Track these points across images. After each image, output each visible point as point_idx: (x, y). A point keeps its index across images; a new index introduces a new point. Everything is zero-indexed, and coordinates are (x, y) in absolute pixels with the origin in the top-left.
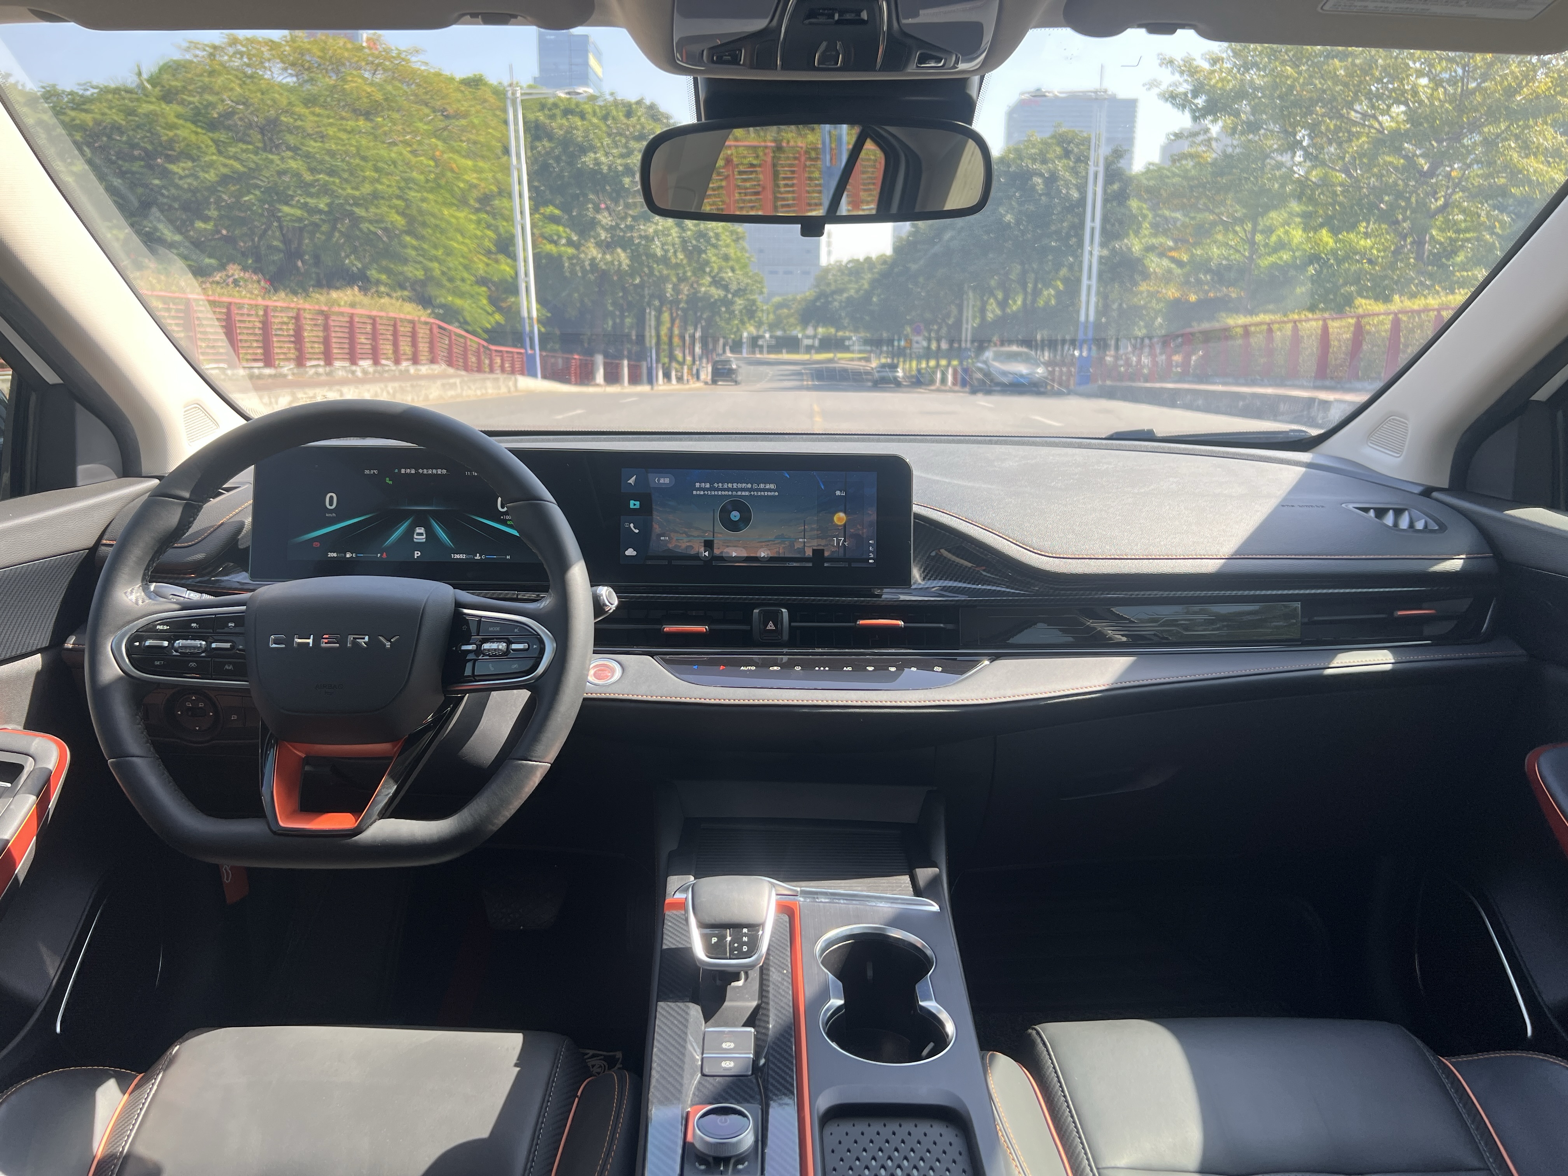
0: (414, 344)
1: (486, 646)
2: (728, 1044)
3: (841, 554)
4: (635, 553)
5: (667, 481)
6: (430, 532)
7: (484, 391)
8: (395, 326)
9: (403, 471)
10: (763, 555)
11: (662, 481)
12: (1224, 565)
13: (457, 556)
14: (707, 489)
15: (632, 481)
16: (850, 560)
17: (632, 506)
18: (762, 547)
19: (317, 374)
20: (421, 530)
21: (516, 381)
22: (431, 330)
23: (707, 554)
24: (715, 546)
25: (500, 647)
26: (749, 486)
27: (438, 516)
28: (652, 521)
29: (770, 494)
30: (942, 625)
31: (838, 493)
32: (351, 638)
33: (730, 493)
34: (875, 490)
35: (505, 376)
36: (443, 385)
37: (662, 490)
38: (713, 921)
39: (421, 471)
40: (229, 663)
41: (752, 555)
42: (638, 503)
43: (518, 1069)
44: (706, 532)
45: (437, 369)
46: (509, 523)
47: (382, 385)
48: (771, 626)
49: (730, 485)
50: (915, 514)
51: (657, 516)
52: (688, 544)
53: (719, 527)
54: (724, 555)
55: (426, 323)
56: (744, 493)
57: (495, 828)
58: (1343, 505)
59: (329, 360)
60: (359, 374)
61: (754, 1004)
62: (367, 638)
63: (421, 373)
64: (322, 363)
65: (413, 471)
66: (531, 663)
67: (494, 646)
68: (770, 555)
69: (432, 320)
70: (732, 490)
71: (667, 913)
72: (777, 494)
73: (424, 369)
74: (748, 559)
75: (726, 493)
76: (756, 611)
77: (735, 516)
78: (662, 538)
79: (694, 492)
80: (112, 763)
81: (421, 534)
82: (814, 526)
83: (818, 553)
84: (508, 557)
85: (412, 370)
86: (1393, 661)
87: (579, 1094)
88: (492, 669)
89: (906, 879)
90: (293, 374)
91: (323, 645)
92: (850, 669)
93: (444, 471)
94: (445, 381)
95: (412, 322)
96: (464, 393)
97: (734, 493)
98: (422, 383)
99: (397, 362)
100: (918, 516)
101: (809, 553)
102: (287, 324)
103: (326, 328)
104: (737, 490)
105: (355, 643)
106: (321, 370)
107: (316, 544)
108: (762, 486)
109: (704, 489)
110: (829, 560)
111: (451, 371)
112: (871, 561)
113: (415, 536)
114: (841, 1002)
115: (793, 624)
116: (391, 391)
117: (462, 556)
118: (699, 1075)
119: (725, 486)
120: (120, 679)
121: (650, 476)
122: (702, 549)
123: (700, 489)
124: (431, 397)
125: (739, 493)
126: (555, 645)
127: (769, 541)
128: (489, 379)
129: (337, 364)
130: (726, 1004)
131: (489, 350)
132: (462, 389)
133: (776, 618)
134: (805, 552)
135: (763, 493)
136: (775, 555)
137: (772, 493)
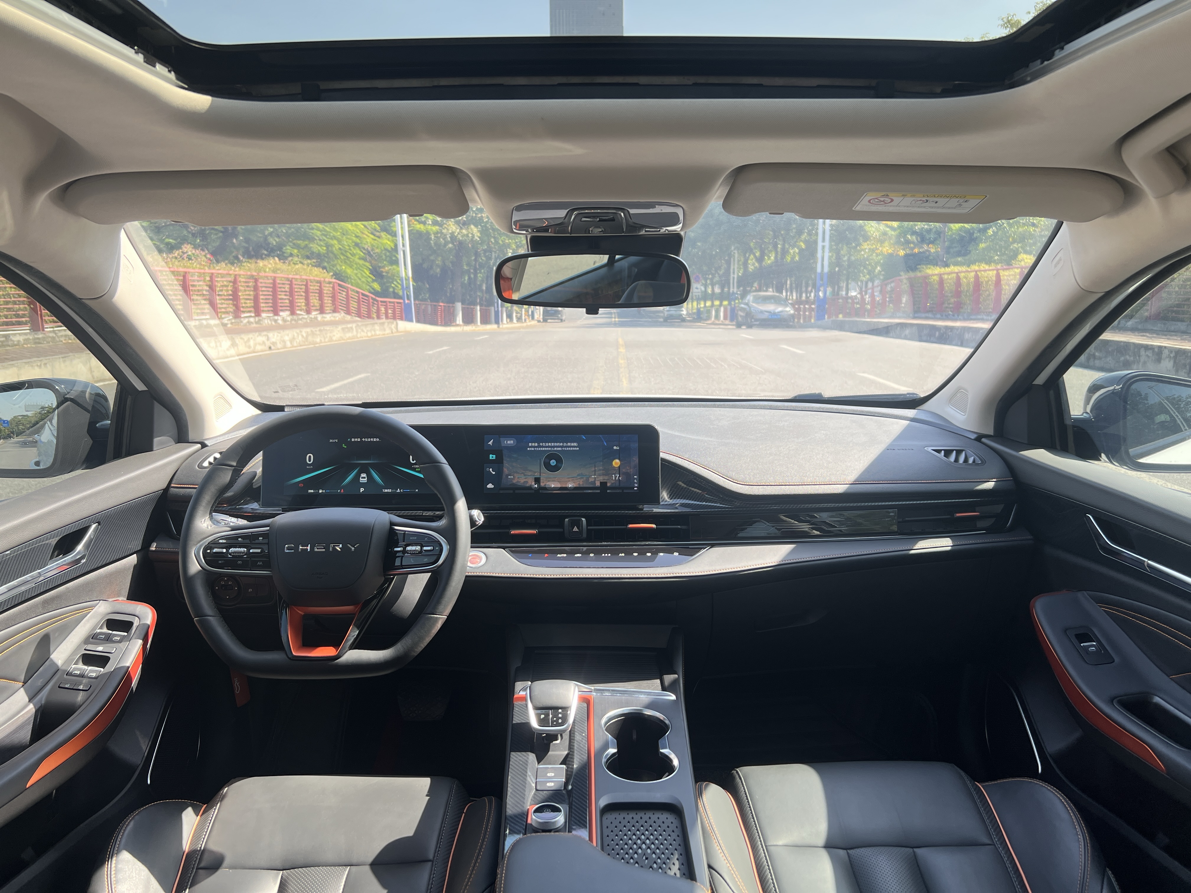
0: (321, 298)
1: (409, 548)
2: (551, 774)
3: (617, 485)
4: (493, 486)
5: (512, 442)
6: (370, 476)
7: (373, 333)
8: (306, 285)
9: (353, 440)
10: (570, 486)
11: (509, 442)
12: (848, 488)
13: (386, 491)
14: (536, 447)
16: (623, 488)
17: (491, 458)
18: (569, 481)
19: (248, 322)
20: (363, 475)
21: (397, 324)
22: (333, 288)
23: (536, 486)
24: (541, 481)
25: (417, 549)
26: (561, 444)
27: (374, 466)
28: (503, 466)
29: (574, 449)
30: (679, 527)
31: (615, 448)
32: (331, 545)
33: (550, 449)
34: (637, 445)
35: (389, 320)
36: (343, 329)
37: (509, 448)
38: (541, 706)
39: (363, 439)
40: (260, 561)
41: (564, 486)
42: (494, 456)
43: (429, 798)
44: (535, 472)
45: (338, 316)
46: (417, 470)
47: (298, 331)
48: (575, 529)
49: (550, 444)
50: (662, 459)
51: (506, 464)
52: (525, 480)
53: (544, 469)
54: (547, 486)
55: (330, 283)
57: (416, 654)
58: (926, 448)
59: (258, 313)
60: (280, 322)
61: (566, 753)
62: (341, 546)
63: (326, 320)
64: (253, 315)
65: (359, 440)
66: (435, 558)
67: (414, 548)
68: (575, 486)
69: (334, 280)
70: (551, 447)
71: (515, 703)
72: (578, 449)
73: (328, 317)
74: (561, 489)
75: (548, 449)
76: (567, 520)
77: (553, 462)
78: (509, 477)
79: (528, 449)
80: (196, 620)
81: (364, 478)
82: (601, 468)
83: (603, 484)
84: (417, 490)
85: (320, 317)
86: (952, 545)
87: (465, 811)
88: (413, 562)
89: (658, 681)
90: (232, 323)
91: (316, 550)
92: (623, 555)
93: (378, 440)
94: (344, 326)
95: (320, 282)
96: (359, 335)
97: (552, 449)
98: (327, 328)
99: (308, 312)
100: (663, 460)
101: (598, 484)
102: (227, 286)
103: (256, 288)
104: (554, 447)
105: (334, 549)
106: (252, 320)
107: (301, 485)
108: (569, 444)
109: (534, 447)
110: (610, 488)
111: (348, 317)
112: (635, 489)
113: (361, 479)
114: (615, 750)
115: (589, 527)
116: (305, 335)
117: (390, 491)
118: (535, 790)
119: (547, 444)
120: (200, 572)
121: (502, 439)
122: (533, 483)
123: (532, 447)
124: (334, 338)
125: (555, 449)
126: (449, 547)
127: (573, 477)
128: (376, 323)
129: (264, 315)
130: (550, 753)
131: (377, 301)
132: (357, 332)
133: (579, 524)
134: (595, 484)
135: (569, 449)
136: (578, 486)
137: (575, 449)
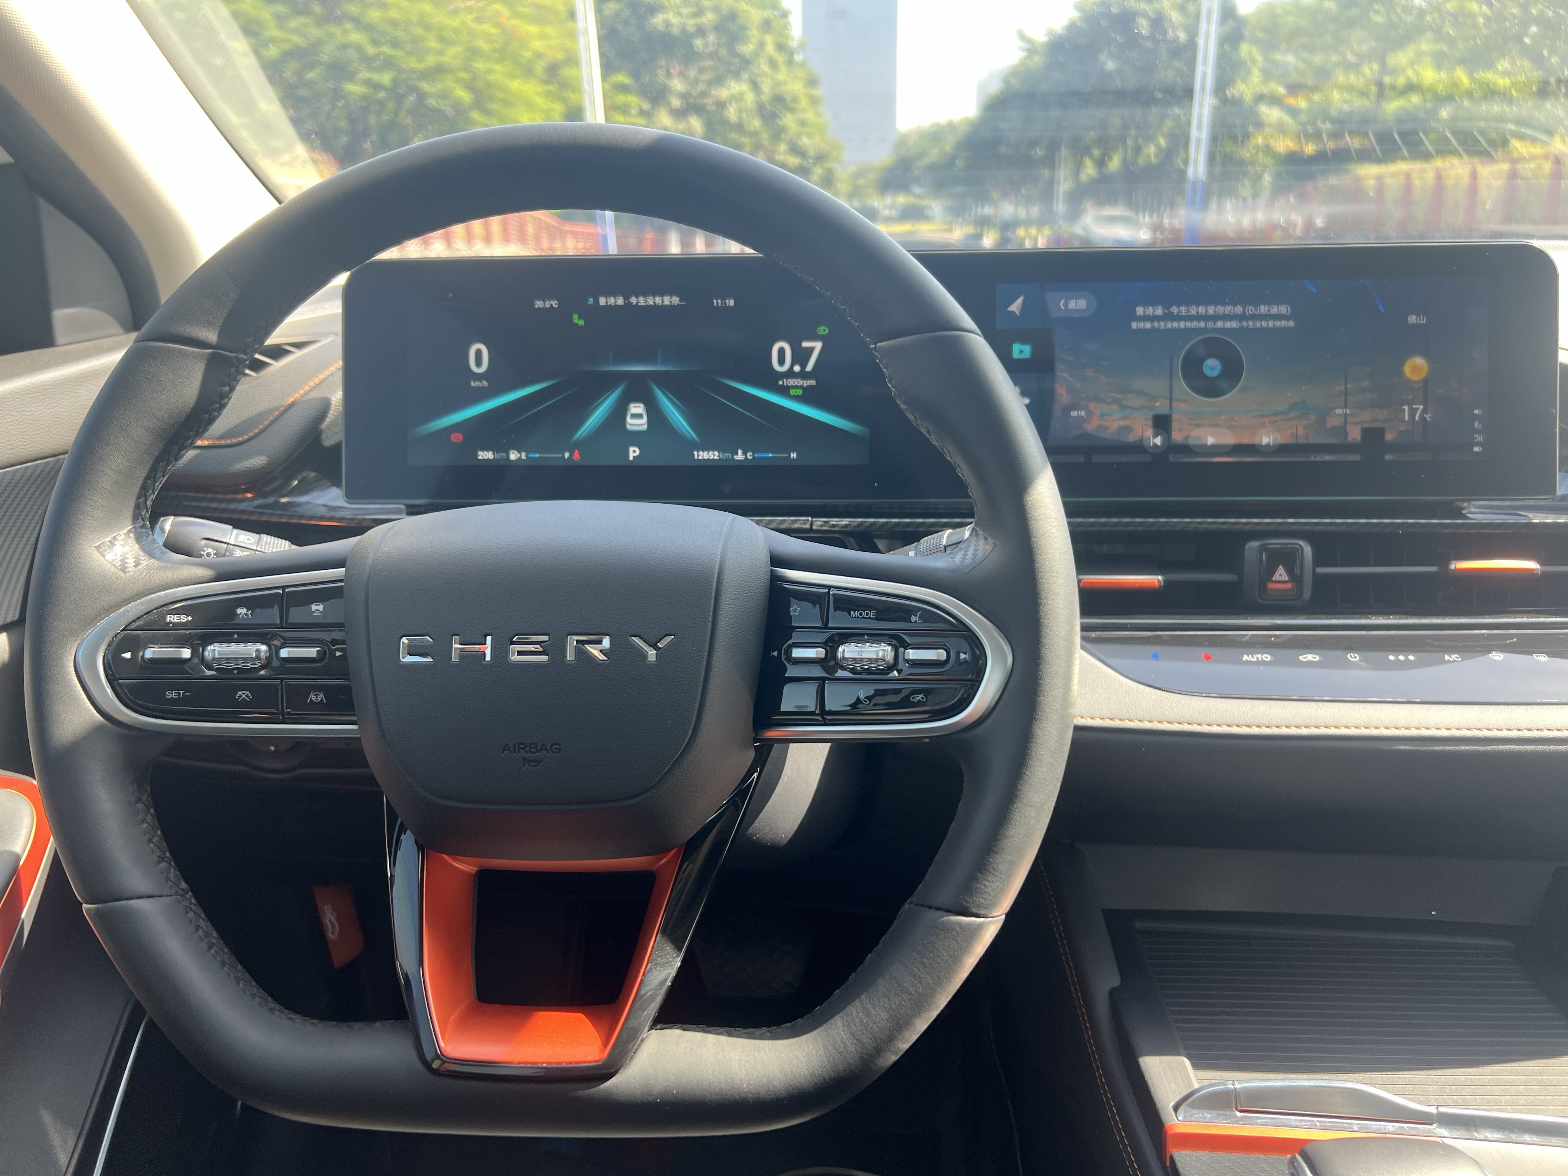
1: (848, 651)
3: (1419, 436)
5: (1082, 304)
6: (654, 413)
9: (602, 301)
10: (1265, 440)
11: (1072, 305)
13: (704, 455)
14: (1159, 319)
15: (1015, 307)
16: (1436, 448)
18: (1263, 426)
20: (637, 408)
23: (1158, 441)
24: (1175, 425)
25: (880, 654)
26: (1239, 309)
27: (666, 381)
28: (1056, 381)
29: (1278, 324)
31: (1412, 319)
32: (572, 641)
33: (1202, 324)
37: (1072, 322)
39: (633, 300)
40: (317, 689)
41: (1246, 441)
42: (1029, 349)
44: (1156, 399)
48: (1281, 574)
49: (1202, 310)
51: (1063, 373)
52: (1122, 423)
53: (1182, 388)
54: (1191, 442)
56: (1228, 325)
62: (606, 642)
65: (620, 301)
67: (865, 651)
68: (1282, 440)
70: (1206, 318)
72: (1291, 324)
74: (1238, 449)
75: (1195, 324)
76: (1251, 547)
77: (1212, 367)
78: (1074, 413)
79: (1134, 325)
80: (88, 910)
81: (639, 416)
82: (1365, 384)
83: (1373, 435)
84: (794, 455)
91: (515, 658)
92: (1455, 657)
93: (676, 300)
97: (1210, 324)
101: (1354, 434)
104: (1215, 318)
105: (581, 653)
107: (457, 438)
108: (1263, 309)
109: (1153, 318)
110: (1394, 447)
112: (1476, 449)
113: (629, 420)
115: (1323, 570)
117: (713, 455)
119: (1193, 311)
120: (98, 730)
121: (1050, 296)
122: (1149, 433)
123: (1145, 318)
125: (1220, 324)
127: (1276, 414)
133: (1292, 557)
134: (1346, 434)
135: (1264, 324)
136: (1290, 441)
137: (1283, 323)
